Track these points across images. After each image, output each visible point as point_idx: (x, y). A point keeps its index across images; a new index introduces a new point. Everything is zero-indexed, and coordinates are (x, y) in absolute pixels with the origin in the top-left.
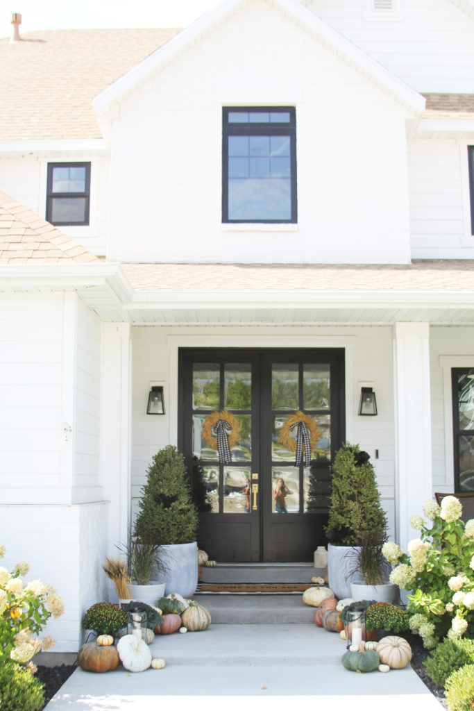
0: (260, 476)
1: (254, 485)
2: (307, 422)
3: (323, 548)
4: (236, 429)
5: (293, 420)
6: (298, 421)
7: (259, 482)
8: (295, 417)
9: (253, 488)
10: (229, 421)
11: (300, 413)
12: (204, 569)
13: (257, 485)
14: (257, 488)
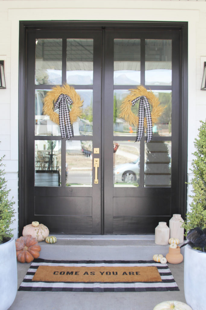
0: (101, 151)
1: (95, 159)
2: (148, 97)
3: (165, 223)
4: (78, 103)
5: (135, 95)
6: (140, 96)
7: (102, 156)
8: (137, 91)
9: (95, 162)
10: (70, 95)
11: (142, 88)
12: (43, 246)
13: (98, 160)
14: (98, 163)
